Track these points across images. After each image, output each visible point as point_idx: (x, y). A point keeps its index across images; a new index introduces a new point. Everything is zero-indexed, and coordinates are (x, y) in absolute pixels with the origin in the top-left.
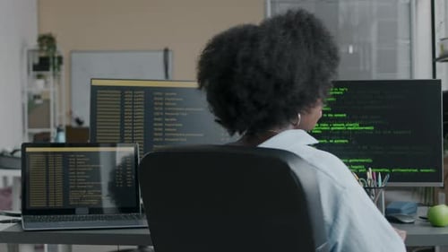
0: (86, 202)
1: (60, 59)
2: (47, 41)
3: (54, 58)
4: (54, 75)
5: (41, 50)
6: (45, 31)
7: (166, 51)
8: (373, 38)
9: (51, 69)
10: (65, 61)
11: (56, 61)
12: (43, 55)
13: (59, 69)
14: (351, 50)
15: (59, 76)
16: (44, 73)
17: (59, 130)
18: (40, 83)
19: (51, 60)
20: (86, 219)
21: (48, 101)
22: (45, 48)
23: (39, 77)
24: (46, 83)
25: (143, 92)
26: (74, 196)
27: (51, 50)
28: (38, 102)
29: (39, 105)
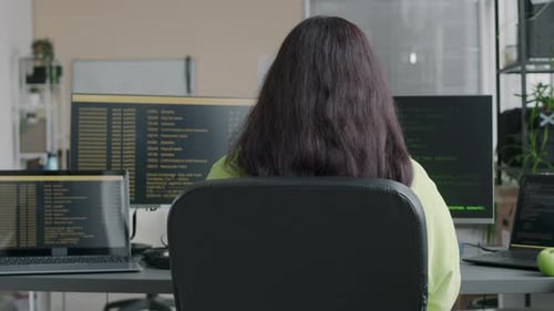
0: (64, 242)
1: (59, 70)
2: (43, 47)
3: (51, 68)
4: (52, 89)
5: (36, 59)
6: (41, 36)
7: (188, 60)
8: (439, 45)
9: (48, 81)
10: (65, 71)
11: (54, 72)
12: (38, 64)
13: (58, 82)
14: (413, 58)
15: (59, 90)
16: (39, 86)
17: (50, 155)
18: (35, 98)
19: (48, 71)
20: (64, 261)
21: (43, 121)
22: (40, 56)
23: (33, 91)
24: (42, 98)
25: (134, 110)
26: (50, 235)
27: (48, 58)
28: (32, 121)
29: (33, 126)
